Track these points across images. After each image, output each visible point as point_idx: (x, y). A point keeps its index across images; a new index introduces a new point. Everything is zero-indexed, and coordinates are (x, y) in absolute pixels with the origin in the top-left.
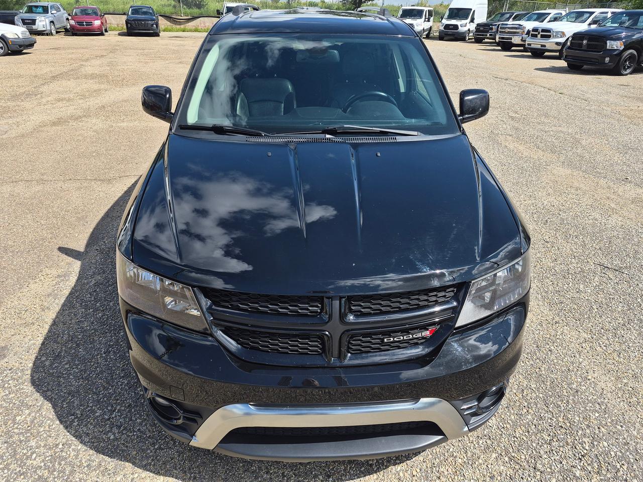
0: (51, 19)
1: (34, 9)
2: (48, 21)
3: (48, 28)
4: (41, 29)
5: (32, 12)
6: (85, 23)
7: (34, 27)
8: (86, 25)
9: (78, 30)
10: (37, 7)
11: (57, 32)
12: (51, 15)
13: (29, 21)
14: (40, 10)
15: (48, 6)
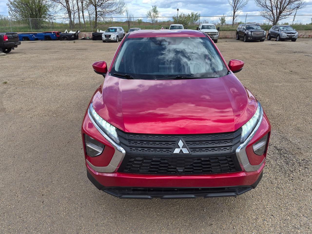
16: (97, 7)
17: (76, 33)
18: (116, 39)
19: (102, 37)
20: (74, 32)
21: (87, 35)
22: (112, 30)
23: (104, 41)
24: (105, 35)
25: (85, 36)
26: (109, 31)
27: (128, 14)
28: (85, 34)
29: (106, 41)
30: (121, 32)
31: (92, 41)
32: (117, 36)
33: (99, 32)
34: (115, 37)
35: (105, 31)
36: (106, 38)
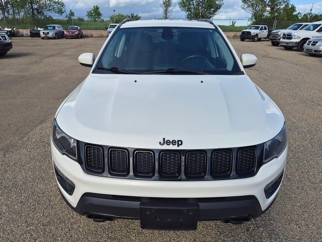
1: (49, 28)
4: (51, 36)
5: (48, 29)
7: (48, 35)
8: (71, 34)
9: (68, 36)
10: (50, 27)
12: (56, 30)
13: (46, 33)
14: (52, 28)
15: (55, 26)
16: (33, 5)
17: (12, 30)
18: (54, 36)
19: (40, 34)
20: (10, 29)
21: (24, 32)
22: (50, 28)
23: (43, 38)
24: (43, 33)
25: (22, 33)
26: (47, 29)
27: (67, 13)
28: (22, 31)
29: (45, 38)
30: (60, 29)
31: (30, 38)
32: (56, 33)
33: (37, 29)
34: (53, 34)
35: (43, 29)
36: (44, 35)
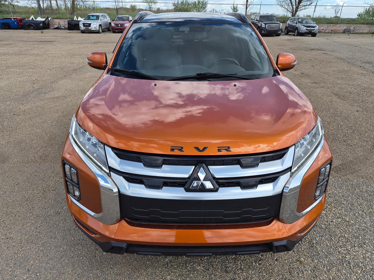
0: (100, 23)
1: (91, 17)
2: (98, 25)
3: (98, 29)
4: (93, 29)
5: (90, 20)
6: (119, 25)
7: (90, 28)
9: (115, 30)
10: (93, 16)
11: (103, 31)
12: (100, 21)
13: (87, 25)
15: (99, 16)
20: (44, 19)
23: (83, 32)
28: (58, 21)
29: (86, 32)
31: (68, 31)
32: (100, 25)
33: (77, 19)
35: (84, 18)
36: (85, 28)
